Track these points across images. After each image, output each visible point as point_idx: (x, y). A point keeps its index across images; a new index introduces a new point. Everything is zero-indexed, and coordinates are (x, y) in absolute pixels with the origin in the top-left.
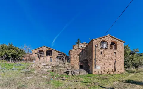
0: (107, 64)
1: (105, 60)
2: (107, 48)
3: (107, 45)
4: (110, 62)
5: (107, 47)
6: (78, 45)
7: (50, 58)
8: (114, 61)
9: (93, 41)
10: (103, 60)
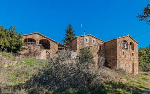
0: (127, 66)
1: (126, 61)
2: (127, 49)
3: (127, 45)
4: (129, 63)
5: (127, 47)
6: (82, 37)
7: (46, 53)
8: (132, 62)
9: (117, 40)
10: (124, 61)
